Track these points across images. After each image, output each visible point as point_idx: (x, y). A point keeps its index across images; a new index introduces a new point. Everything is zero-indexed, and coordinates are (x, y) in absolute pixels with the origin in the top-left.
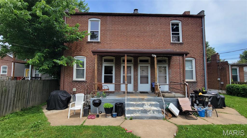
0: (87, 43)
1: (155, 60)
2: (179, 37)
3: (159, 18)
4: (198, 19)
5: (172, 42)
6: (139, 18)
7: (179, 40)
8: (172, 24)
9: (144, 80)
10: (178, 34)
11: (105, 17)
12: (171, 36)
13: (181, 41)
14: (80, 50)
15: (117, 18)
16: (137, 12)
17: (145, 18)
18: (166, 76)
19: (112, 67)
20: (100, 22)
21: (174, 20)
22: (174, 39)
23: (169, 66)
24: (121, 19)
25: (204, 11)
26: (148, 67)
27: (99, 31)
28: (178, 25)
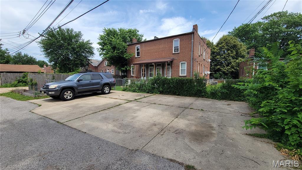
0: (135, 58)
2: (178, 49)
3: (166, 39)
4: (190, 35)
6: (157, 41)
11: (142, 44)
12: (174, 48)
13: (179, 52)
14: (133, 62)
17: (160, 41)
19: (145, 69)
20: (140, 47)
21: (175, 39)
23: (171, 67)
27: (140, 51)
28: (178, 41)
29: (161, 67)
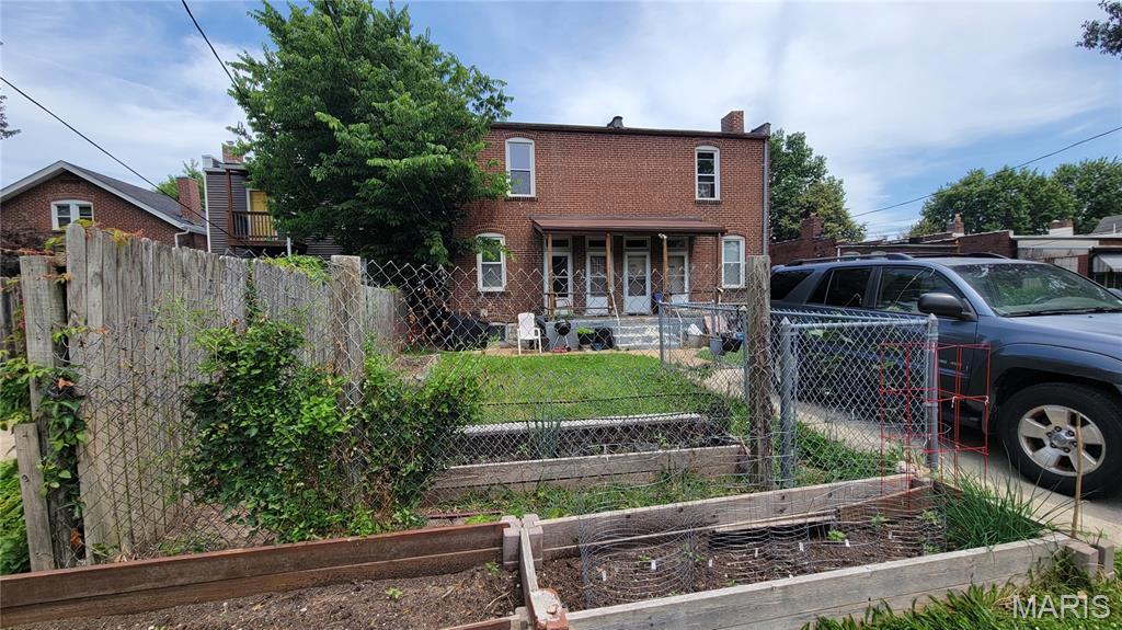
0: (506, 200)
1: (665, 244)
2: (713, 185)
3: (669, 140)
4: (756, 144)
5: (697, 198)
6: (625, 138)
7: (713, 196)
8: (700, 155)
9: (637, 287)
10: (712, 179)
11: (544, 135)
12: (697, 182)
13: (717, 197)
14: (491, 219)
15: (573, 137)
16: (621, 124)
17: (640, 139)
18: (683, 278)
19: (566, 258)
20: (532, 149)
21: (703, 144)
22: (703, 191)
23: (690, 256)
24: (583, 140)
25: (769, 124)
26: (645, 257)
27: (532, 170)
28: (712, 156)
29: (648, 254)
